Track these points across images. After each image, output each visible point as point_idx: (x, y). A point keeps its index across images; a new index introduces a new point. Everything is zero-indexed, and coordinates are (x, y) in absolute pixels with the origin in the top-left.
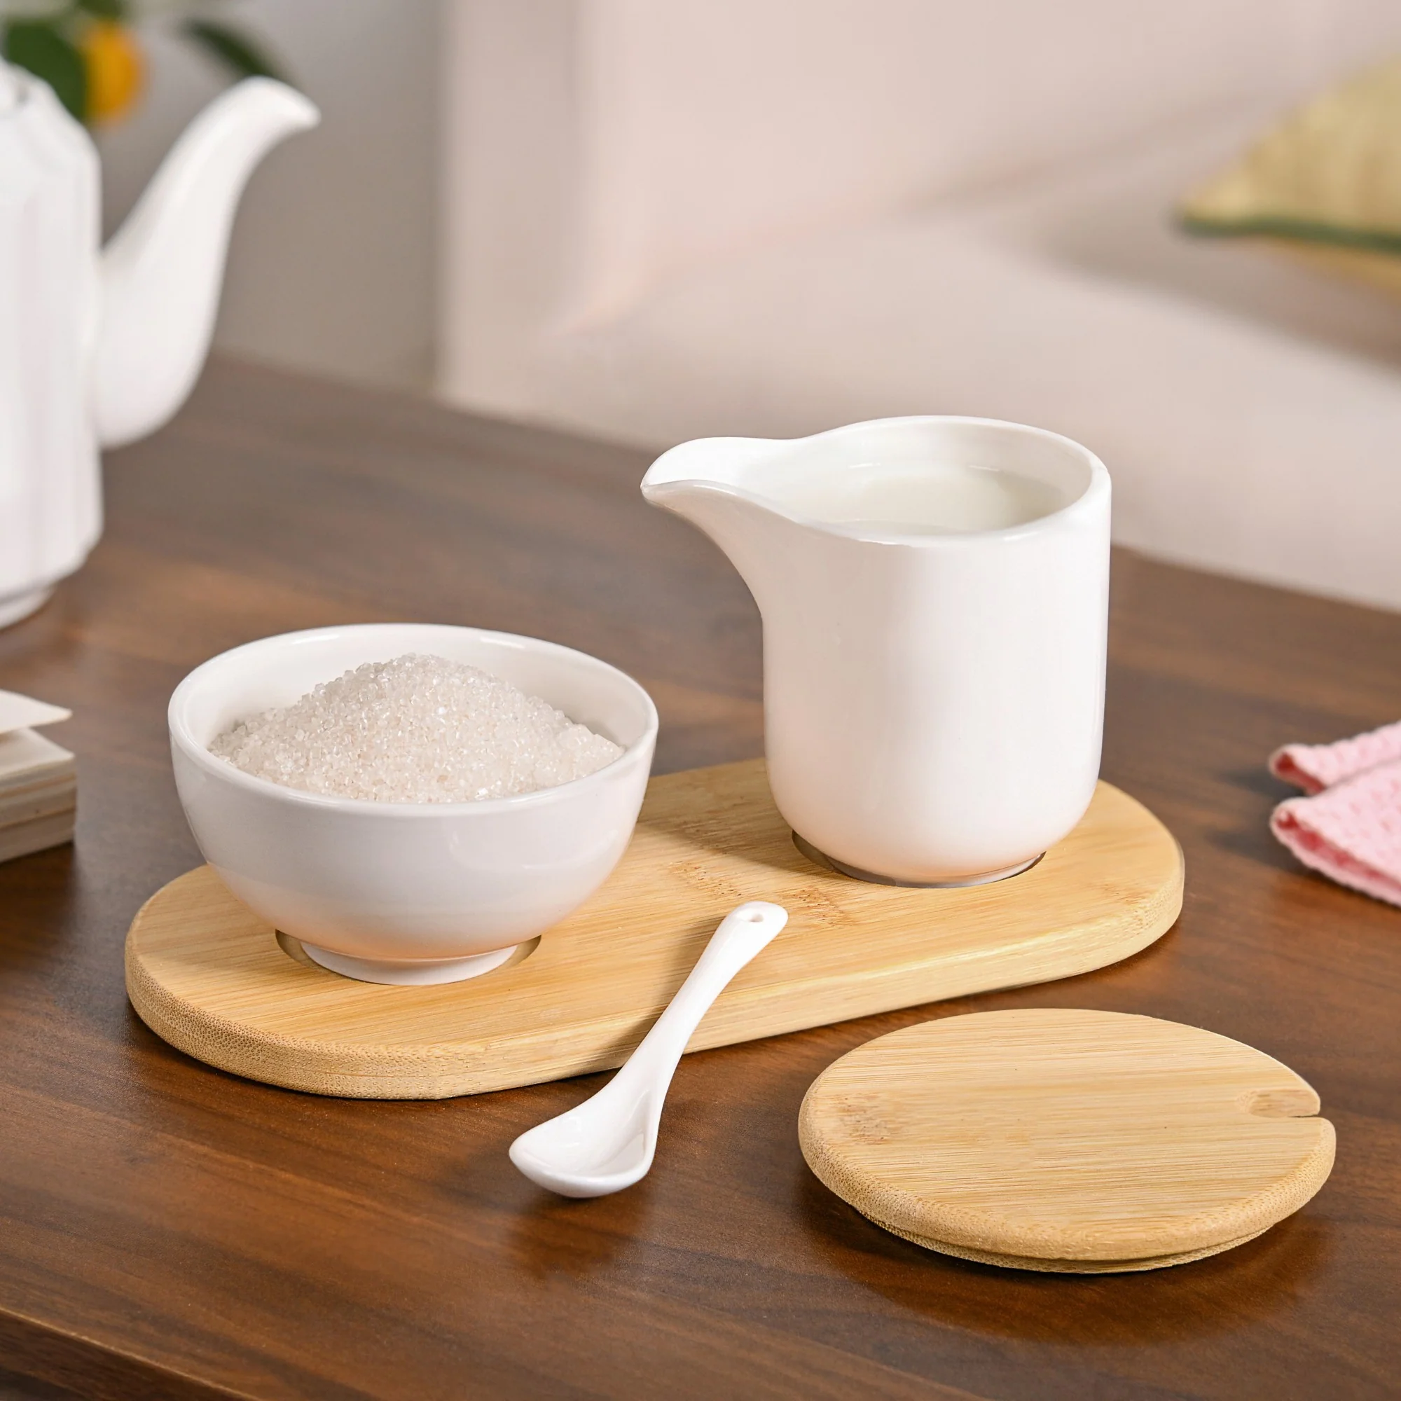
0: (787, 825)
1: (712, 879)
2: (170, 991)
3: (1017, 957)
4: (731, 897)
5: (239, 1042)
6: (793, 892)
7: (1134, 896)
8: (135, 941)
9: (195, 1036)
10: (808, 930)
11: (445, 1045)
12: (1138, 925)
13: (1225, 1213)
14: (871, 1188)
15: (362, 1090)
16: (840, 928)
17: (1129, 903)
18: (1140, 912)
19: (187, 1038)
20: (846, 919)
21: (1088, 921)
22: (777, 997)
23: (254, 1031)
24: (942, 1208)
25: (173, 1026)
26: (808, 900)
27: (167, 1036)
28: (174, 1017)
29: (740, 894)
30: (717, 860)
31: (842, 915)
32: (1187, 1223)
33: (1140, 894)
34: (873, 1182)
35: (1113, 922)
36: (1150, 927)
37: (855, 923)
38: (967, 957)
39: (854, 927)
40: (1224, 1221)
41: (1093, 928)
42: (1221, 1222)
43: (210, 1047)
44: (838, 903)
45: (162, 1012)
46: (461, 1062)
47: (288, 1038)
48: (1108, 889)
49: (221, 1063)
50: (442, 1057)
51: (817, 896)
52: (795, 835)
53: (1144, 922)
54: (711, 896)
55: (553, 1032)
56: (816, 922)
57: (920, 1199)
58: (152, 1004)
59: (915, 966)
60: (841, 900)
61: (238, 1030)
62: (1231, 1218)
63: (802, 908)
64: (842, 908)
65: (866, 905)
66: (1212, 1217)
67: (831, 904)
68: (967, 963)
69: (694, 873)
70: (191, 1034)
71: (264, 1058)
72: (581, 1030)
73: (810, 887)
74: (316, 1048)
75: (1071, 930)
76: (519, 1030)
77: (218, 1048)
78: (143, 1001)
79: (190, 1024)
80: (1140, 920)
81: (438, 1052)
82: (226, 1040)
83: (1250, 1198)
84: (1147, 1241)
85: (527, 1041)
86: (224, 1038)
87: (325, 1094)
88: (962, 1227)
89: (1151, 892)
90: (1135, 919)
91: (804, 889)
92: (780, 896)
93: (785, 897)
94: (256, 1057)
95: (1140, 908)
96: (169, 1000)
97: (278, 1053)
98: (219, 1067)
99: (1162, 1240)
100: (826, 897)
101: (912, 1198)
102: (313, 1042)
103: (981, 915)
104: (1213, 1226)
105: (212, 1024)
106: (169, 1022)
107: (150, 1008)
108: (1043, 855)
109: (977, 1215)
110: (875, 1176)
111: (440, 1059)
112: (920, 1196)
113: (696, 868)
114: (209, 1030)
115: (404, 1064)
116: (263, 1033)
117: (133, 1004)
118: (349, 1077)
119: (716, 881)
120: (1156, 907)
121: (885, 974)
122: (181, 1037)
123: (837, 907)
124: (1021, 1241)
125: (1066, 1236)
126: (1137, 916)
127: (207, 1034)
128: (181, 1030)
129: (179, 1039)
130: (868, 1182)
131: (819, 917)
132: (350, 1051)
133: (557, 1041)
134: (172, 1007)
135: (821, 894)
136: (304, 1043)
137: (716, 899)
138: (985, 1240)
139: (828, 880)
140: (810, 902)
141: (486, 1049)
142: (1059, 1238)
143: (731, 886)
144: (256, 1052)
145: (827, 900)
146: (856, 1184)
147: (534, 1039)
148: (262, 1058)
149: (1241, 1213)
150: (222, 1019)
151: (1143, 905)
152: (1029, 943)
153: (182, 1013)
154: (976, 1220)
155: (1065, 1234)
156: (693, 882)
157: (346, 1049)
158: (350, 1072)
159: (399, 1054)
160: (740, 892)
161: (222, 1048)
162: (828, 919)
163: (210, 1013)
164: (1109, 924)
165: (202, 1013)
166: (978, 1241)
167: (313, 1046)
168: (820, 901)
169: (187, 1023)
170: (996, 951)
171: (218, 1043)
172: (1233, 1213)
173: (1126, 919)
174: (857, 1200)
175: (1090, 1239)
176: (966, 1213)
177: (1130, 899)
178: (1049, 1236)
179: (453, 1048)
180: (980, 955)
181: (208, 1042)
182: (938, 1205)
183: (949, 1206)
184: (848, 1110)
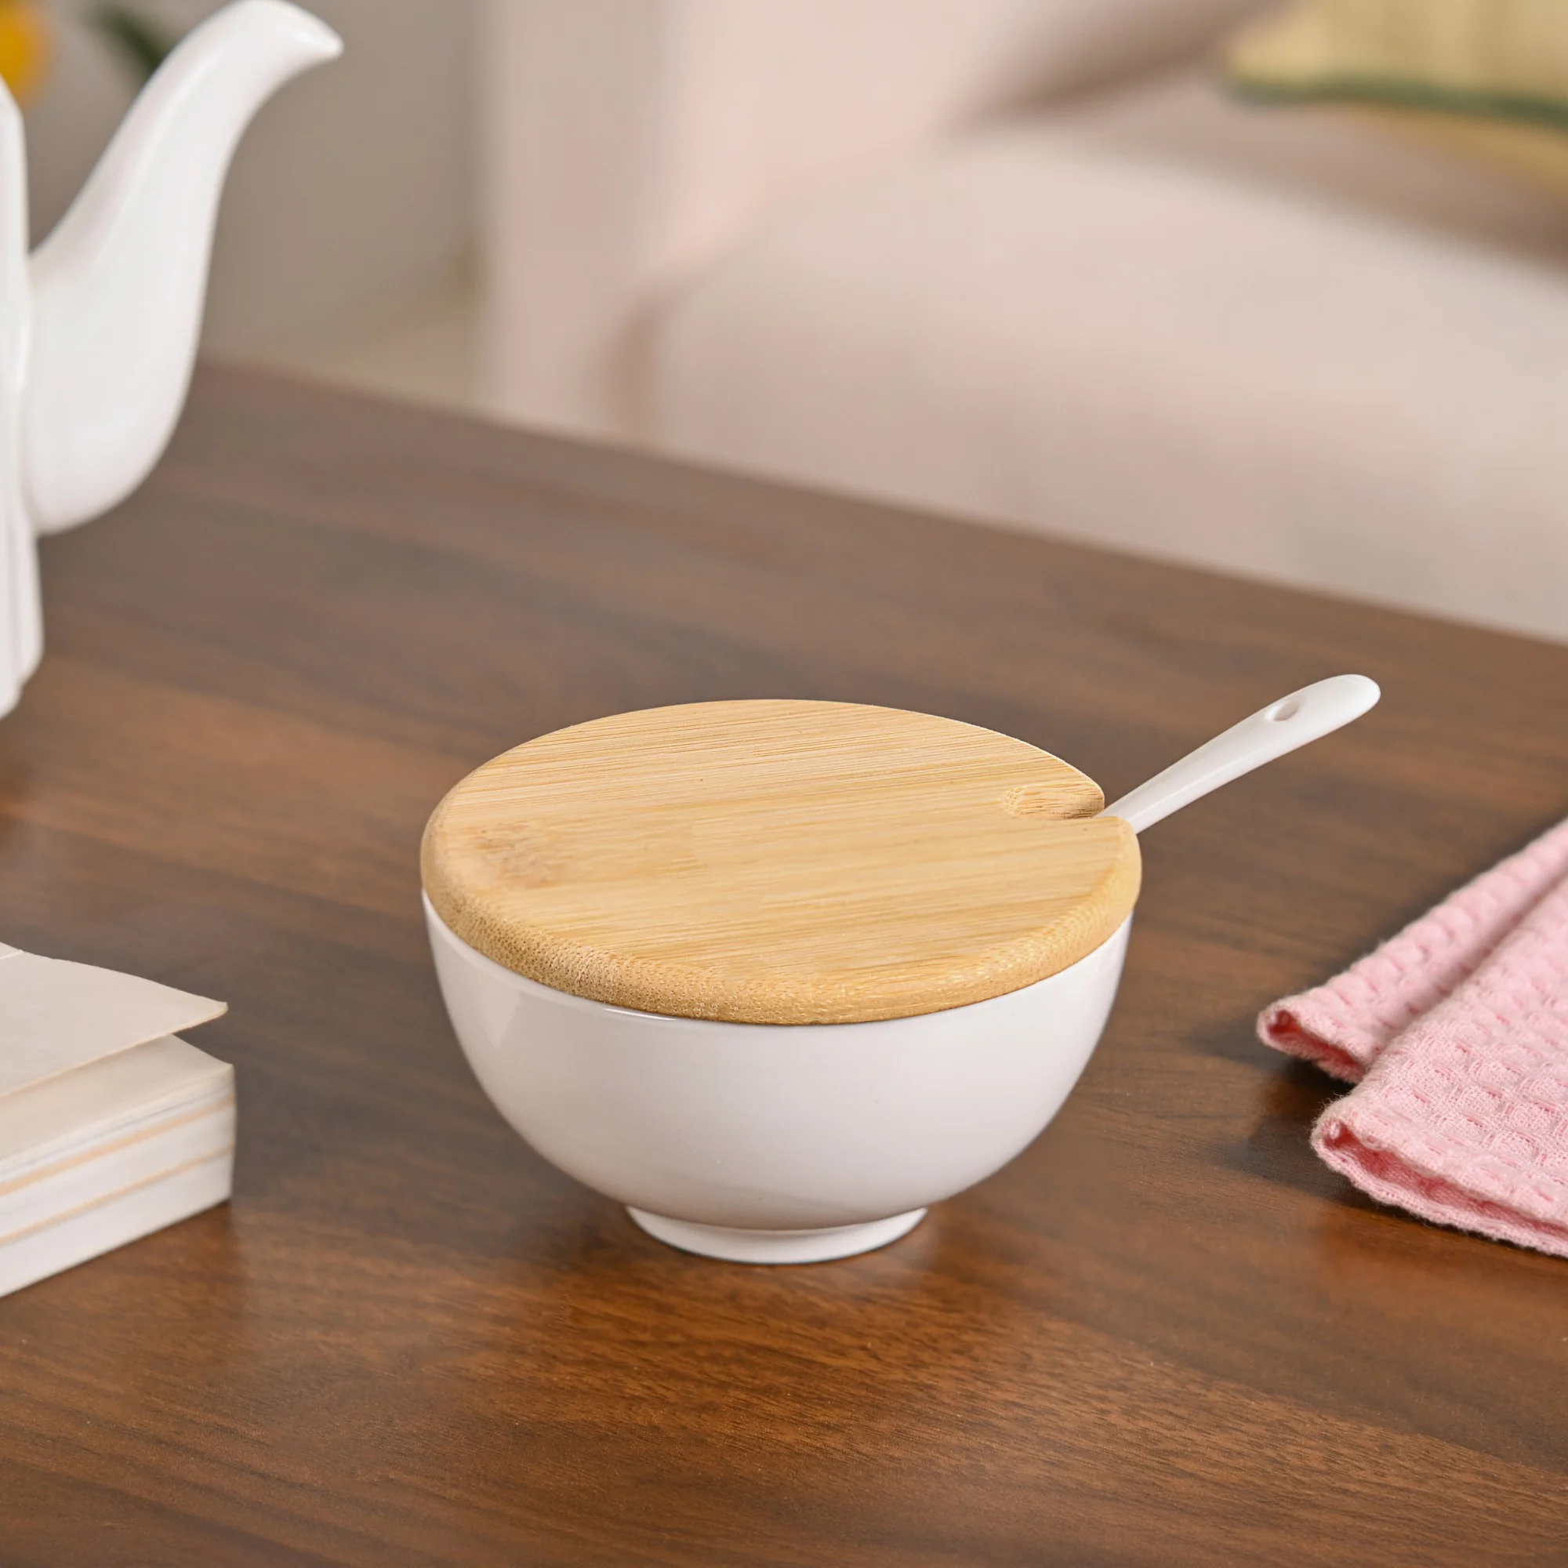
13: (1024, 947)
24: (644, 966)
32: (975, 965)
34: (544, 938)
40: (1022, 958)
57: (613, 957)
62: (1032, 954)
66: (1008, 954)
83: (1051, 926)
84: (926, 992)
88: (676, 990)
99: (945, 988)
101: (602, 956)
104: (1009, 965)
109: (694, 972)
110: (546, 930)
112: (613, 952)
124: (759, 1003)
125: (820, 991)
130: (537, 939)
138: (710, 1004)
142: (809, 995)
146: (520, 943)
154: (693, 978)
155: (818, 988)
166: (700, 1006)
172: (1033, 946)
174: (523, 964)
176: (678, 971)
178: (796, 993)
182: (640, 962)
183: (654, 963)
184: (490, 846)
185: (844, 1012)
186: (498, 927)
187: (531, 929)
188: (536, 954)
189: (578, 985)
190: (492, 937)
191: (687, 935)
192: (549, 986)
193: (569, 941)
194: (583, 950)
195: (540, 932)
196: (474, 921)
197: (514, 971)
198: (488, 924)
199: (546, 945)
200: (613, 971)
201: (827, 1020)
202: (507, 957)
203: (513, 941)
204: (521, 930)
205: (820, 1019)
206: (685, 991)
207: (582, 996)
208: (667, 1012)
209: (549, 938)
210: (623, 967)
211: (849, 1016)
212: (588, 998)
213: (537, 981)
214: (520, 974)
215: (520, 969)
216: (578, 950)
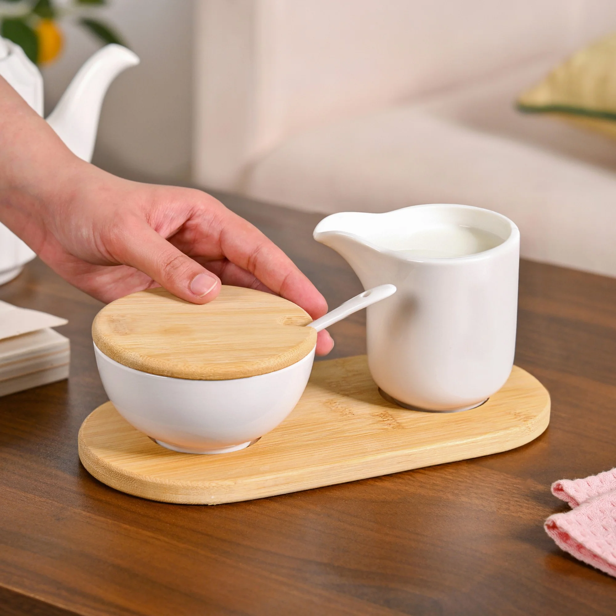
0: (376, 384)
1: (342, 407)
2: (96, 455)
3: (474, 444)
4: (350, 415)
5: (126, 479)
6: (377, 414)
7: (527, 418)
8: (83, 433)
9: (107, 476)
10: (382, 431)
11: (217, 482)
12: (528, 430)
13: (269, 361)
14: (121, 352)
15: (180, 500)
16: (396, 430)
17: (525, 421)
18: (529, 425)
19: (103, 476)
20: (400, 426)
21: (506, 429)
22: (367, 462)
23: (132, 474)
24: (150, 359)
25: (98, 471)
26: (383, 417)
27: (95, 475)
28: (98, 467)
29: (354, 414)
30: (344, 400)
31: (398, 424)
32: (253, 365)
33: (529, 417)
34: (122, 350)
35: (517, 429)
36: (534, 431)
37: (403, 428)
38: (452, 444)
39: (402, 430)
40: (268, 364)
41: (508, 432)
42: (267, 364)
43: (113, 480)
44: (397, 419)
45: (93, 464)
46: (224, 489)
47: (147, 477)
48: (517, 415)
49: (118, 488)
50: (215, 486)
51: (387, 415)
52: (380, 389)
53: (531, 429)
54: (341, 415)
55: (265, 476)
56: (386, 427)
57: (141, 356)
58: (89, 461)
59: (428, 447)
60: (398, 418)
61: (125, 473)
62: (272, 363)
63: (381, 421)
64: (398, 421)
65: (409, 420)
66: (264, 362)
67: (394, 419)
68: (452, 446)
69: (334, 405)
70: (105, 474)
71: (137, 486)
72: (279, 475)
73: (385, 411)
74: (160, 482)
75: (498, 432)
76: (251, 475)
77: (117, 481)
78: (85, 459)
79: (105, 470)
80: (529, 428)
81: (214, 485)
82: (120, 477)
83: (280, 354)
84: (236, 372)
85: (253, 480)
86: (119, 477)
87: (164, 502)
88: (159, 367)
89: (535, 416)
90: (527, 428)
91: (382, 412)
92: (371, 415)
93: (373, 416)
94: (133, 485)
95: (530, 423)
96: (96, 459)
97: (142, 483)
98: (117, 489)
99: (242, 371)
100: (391, 416)
101: (138, 356)
102: (158, 479)
103: (460, 425)
104: (264, 366)
105: (114, 470)
106: (96, 469)
107: (88, 462)
108: (488, 399)
109: (165, 362)
110: (123, 347)
111: (215, 488)
112: (141, 355)
113: (335, 402)
114: (113, 473)
115: (198, 489)
116: (137, 475)
117: (81, 460)
118: (174, 495)
119: (344, 408)
120: (537, 423)
121: (414, 451)
122: (101, 476)
123: (396, 420)
124: (183, 372)
125: (202, 370)
126: (528, 427)
127: (112, 475)
128: (101, 472)
129: (100, 476)
130: (120, 350)
131: (387, 425)
132: (175, 484)
133: (267, 480)
134: (97, 462)
135: (389, 414)
136: (154, 479)
137: (343, 416)
138: (168, 372)
139: (392, 409)
140: (384, 418)
141: (235, 483)
142: (199, 371)
143: (350, 411)
144: (133, 483)
145: (392, 417)
146: (115, 351)
147: (257, 479)
148: (136, 486)
149: (276, 361)
150: (119, 468)
151: (531, 422)
152: (479, 438)
153: (101, 465)
154: (164, 364)
155: (202, 369)
156: (333, 408)
157: (173, 483)
158: (174, 493)
159: (197, 485)
160: (354, 413)
161: (119, 481)
162: (392, 426)
163: (113, 465)
164: (515, 430)
165: (110, 465)
166: (165, 372)
167: (158, 481)
168: (388, 418)
169: (104, 470)
170: (465, 441)
171: (117, 479)
172: (272, 360)
173: (523, 428)
174: (115, 357)
175: (212, 371)
176: (160, 361)
177: (525, 419)
178: (195, 370)
179: (220, 483)
180: (458, 443)
181: (112, 478)
182: (149, 358)
183: (153, 358)
184: (113, 321)
185: (210, 376)
186: (109, 346)
187: (118, 347)
188: (119, 354)
189: (130, 364)
190: (107, 349)
191: (166, 351)
192: (122, 364)
193: (129, 351)
194: (133, 354)
195: (121, 348)
196: (103, 344)
197: (113, 359)
198: (106, 345)
199: (122, 352)
200: (141, 360)
201: (204, 378)
202: (111, 355)
203: (113, 350)
204: (116, 347)
205: (202, 378)
206: (161, 367)
207: (131, 368)
208: (156, 373)
209: (123, 350)
210: (144, 359)
211: (211, 378)
212: (133, 368)
213: (119, 362)
214: (114, 360)
215: (114, 359)
216: (132, 354)
